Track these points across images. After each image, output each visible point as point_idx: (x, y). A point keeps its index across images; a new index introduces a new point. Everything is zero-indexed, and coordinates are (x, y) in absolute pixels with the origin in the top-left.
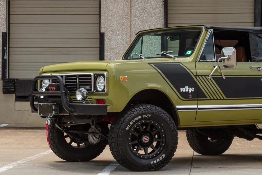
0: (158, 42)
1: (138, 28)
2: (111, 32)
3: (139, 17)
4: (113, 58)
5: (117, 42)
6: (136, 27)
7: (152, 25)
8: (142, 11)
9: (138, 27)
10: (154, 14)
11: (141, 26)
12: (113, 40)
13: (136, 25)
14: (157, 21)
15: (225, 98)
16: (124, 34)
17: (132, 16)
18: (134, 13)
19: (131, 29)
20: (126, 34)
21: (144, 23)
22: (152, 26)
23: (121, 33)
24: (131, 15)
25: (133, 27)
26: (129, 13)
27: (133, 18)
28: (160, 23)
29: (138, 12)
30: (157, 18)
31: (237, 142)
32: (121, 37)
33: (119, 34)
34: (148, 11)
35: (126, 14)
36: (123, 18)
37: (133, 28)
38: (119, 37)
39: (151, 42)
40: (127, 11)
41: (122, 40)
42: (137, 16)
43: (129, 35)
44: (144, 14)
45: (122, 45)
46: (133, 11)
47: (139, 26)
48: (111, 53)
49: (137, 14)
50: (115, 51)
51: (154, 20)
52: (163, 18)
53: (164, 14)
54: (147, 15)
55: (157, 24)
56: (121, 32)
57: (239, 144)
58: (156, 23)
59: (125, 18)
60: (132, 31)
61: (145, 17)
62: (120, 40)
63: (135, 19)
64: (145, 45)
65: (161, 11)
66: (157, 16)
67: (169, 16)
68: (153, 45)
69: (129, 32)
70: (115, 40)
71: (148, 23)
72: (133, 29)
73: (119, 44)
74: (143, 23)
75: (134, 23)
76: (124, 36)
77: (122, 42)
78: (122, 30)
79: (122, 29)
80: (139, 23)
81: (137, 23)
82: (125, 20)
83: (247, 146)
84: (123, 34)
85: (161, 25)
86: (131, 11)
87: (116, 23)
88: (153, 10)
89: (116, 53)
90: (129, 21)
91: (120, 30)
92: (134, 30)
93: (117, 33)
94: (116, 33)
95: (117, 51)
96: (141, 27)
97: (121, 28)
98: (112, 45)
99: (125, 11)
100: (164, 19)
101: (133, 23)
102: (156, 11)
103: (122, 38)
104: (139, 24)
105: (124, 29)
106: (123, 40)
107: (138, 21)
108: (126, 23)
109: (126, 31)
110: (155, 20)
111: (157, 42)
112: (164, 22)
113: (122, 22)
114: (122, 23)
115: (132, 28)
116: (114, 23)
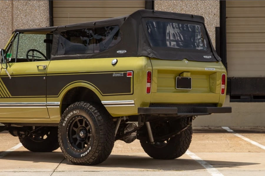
0: (43, 37)
1: (21, 22)
3: (22, 10)
6: (18, 21)
7: (36, 19)
8: (24, 4)
9: (21, 20)
10: (39, 7)
11: (23, 20)
13: (19, 19)
14: (42, 15)
15: (11, 96)
16: (6, 29)
17: (14, 8)
18: (17, 6)
19: (12, 23)
20: (8, 29)
22: (36, 20)
23: (2, 28)
24: (12, 7)
25: (14, 20)
26: (10, 6)
27: (15, 11)
28: (45, 17)
29: (21, 5)
30: (42, 11)
34: (31, 3)
35: (7, 7)
36: (4, 11)
37: (15, 22)
39: (35, 37)
40: (8, 3)
41: (3, 35)
42: (20, 9)
43: (11, 29)
44: (28, 7)
46: (15, 4)
47: (22, 20)
49: (19, 7)
51: (38, 14)
52: (48, 11)
53: (49, 7)
54: (30, 9)
55: (41, 18)
56: (2, 26)
59: (6, 10)
60: (14, 25)
61: (28, 10)
63: (17, 12)
64: (29, 41)
65: (45, 4)
66: (41, 9)
67: (54, 9)
68: (37, 41)
71: (31, 17)
72: (15, 23)
74: (26, 16)
75: (17, 16)
77: (3, 37)
78: (3, 24)
80: (22, 17)
81: (19, 17)
82: (6, 13)
84: (4, 29)
85: (46, 19)
86: (13, 3)
88: (37, 3)
90: (11, 14)
91: (1, 24)
92: (16, 24)
96: (24, 22)
97: (2, 22)
99: (7, 4)
100: (49, 13)
101: (15, 16)
102: (41, 4)
103: (3, 33)
104: (21, 18)
105: (5, 23)
106: (4, 35)
107: (21, 15)
108: (8, 16)
109: (7, 25)
110: (40, 14)
111: (41, 38)
112: (49, 15)
114: (3, 16)
115: (14, 22)
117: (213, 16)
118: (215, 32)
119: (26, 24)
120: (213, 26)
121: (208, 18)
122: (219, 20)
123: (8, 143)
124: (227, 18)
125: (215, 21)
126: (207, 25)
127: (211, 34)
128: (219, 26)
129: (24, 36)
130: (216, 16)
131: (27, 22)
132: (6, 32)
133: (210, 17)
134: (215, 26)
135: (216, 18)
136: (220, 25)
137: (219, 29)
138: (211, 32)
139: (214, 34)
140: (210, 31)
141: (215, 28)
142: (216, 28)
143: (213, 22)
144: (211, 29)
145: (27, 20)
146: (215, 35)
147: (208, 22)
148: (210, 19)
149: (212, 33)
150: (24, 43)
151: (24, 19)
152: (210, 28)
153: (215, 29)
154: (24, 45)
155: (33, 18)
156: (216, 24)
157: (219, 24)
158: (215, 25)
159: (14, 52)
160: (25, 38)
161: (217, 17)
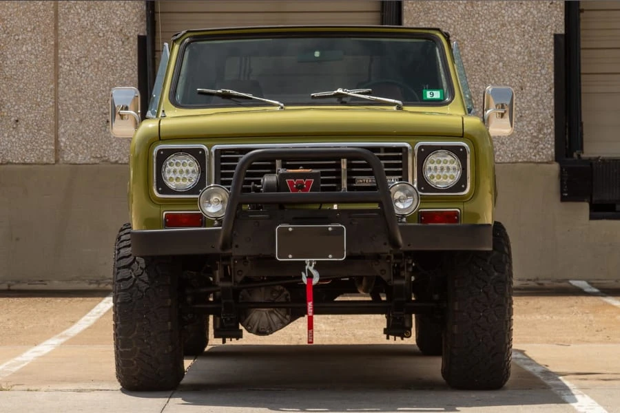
0: (130, 62)
1: (76, 23)
2: (4, 35)
4: (9, 104)
5: (21, 62)
6: (70, 21)
7: (114, 17)
9: (76, 21)
11: (82, 19)
12: (9, 56)
13: (71, 16)
16: (40, 41)
19: (56, 27)
20: (45, 40)
21: (91, 10)
22: (114, 19)
23: (31, 39)
25: (61, 21)
28: (134, 11)
31: (324, 323)
32: (29, 49)
33: (24, 42)
37: (63, 24)
38: (24, 49)
39: (111, 61)
41: (33, 57)
43: (53, 43)
45: (33, 70)
47: (79, 20)
48: (5, 90)
50: (16, 84)
56: (30, 34)
57: (328, 328)
58: (124, 11)
60: (59, 32)
62: (27, 55)
64: (96, 70)
68: (116, 70)
69: (52, 34)
70: (14, 55)
71: (102, 12)
72: (62, 27)
73: (26, 66)
74: (88, 10)
75: (66, 11)
76: (39, 46)
77: (34, 62)
78: (34, 29)
79: (33, 27)
80: (79, 11)
81: (72, 11)
83: (347, 332)
84: (36, 41)
85: (138, 16)
87: (16, 10)
89: (17, 90)
91: (29, 29)
92: (66, 29)
93: (20, 37)
94: (17, 37)
95: (21, 86)
96: (85, 23)
97: (31, 24)
98: (7, 69)
103: (33, 51)
104: (78, 14)
105: (39, 26)
106: (36, 57)
107: (77, 7)
108: (44, 10)
109: (43, 32)
111: (127, 63)
112: (145, 8)
113: (33, 8)
114: (33, 10)
115: (59, 24)
116: (11, 10)
117: (549, 7)
118: (553, 48)
119: (89, 30)
120: (549, 31)
121: (535, 12)
122: (563, 17)
123: (52, 320)
124: (582, 11)
125: (554, 19)
126: (534, 29)
127: (543, 53)
128: (562, 31)
129: (83, 59)
130: (556, 7)
131: (92, 24)
132: (41, 49)
133: (540, 9)
134: (553, 32)
135: (556, 12)
136: (566, 30)
137: (562, 40)
138: (544, 46)
139: (550, 51)
140: (540, 44)
141: (552, 36)
142: (556, 37)
143: (548, 21)
144: (544, 40)
145: (92, 20)
146: (552, 55)
147: (535, 22)
148: (539, 15)
149: (544, 49)
150: (84, 75)
151: (84, 16)
152: (541, 36)
153: (552, 40)
154: (85, 81)
155: (105, 15)
156: (554, 28)
157: (563, 27)
158: (552, 30)
159: (61, 98)
160: (87, 64)
161: (559, 10)
